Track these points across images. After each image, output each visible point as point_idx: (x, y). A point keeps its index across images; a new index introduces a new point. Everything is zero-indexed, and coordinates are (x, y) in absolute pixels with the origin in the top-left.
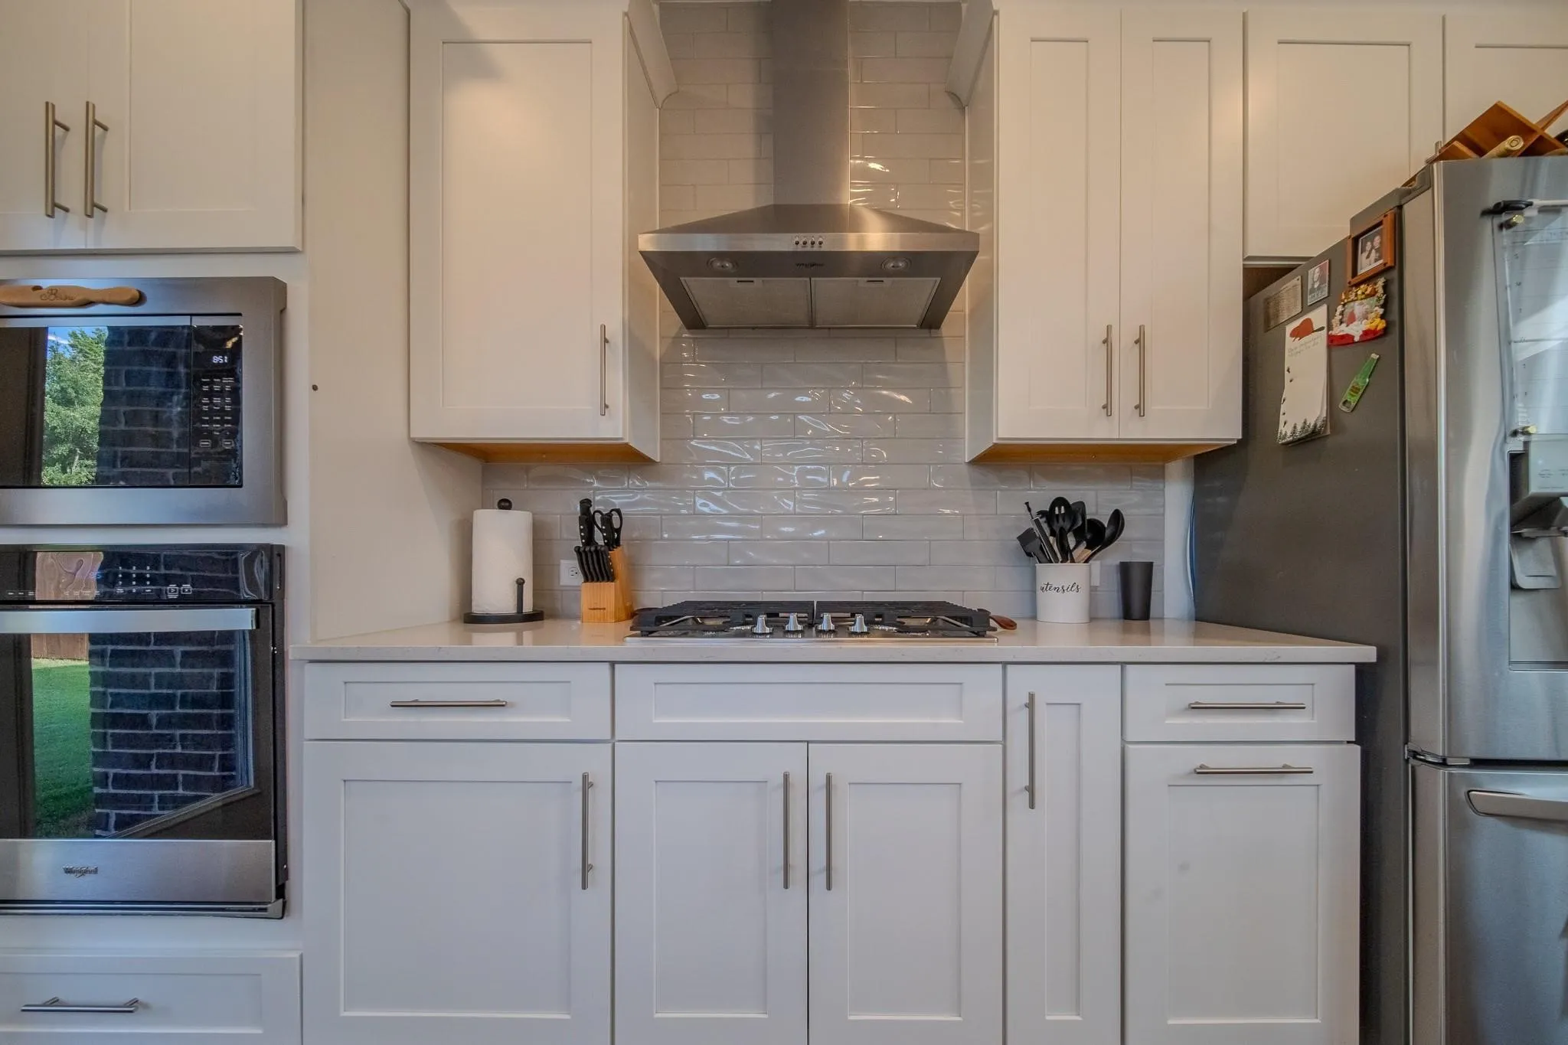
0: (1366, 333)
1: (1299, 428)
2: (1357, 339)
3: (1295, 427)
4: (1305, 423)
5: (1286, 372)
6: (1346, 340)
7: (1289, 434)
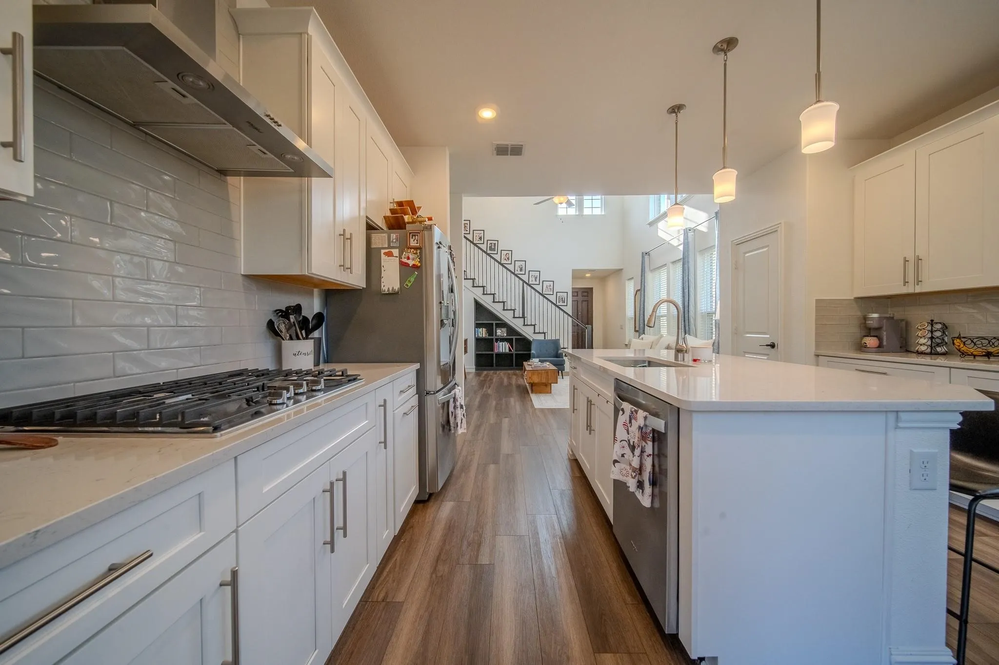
0: (414, 265)
1: (391, 289)
2: (410, 265)
3: (389, 288)
4: (393, 288)
5: (382, 267)
6: (407, 265)
7: (386, 290)
